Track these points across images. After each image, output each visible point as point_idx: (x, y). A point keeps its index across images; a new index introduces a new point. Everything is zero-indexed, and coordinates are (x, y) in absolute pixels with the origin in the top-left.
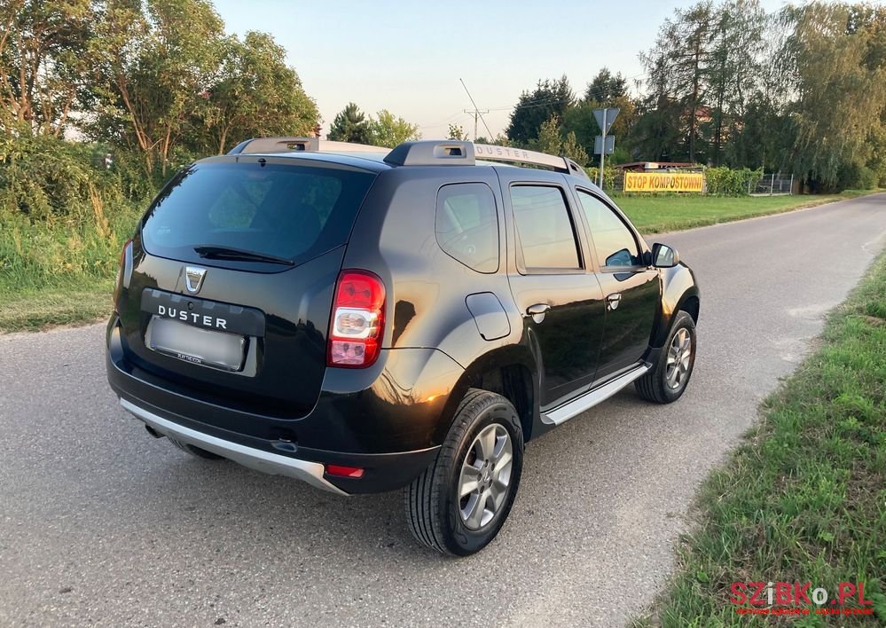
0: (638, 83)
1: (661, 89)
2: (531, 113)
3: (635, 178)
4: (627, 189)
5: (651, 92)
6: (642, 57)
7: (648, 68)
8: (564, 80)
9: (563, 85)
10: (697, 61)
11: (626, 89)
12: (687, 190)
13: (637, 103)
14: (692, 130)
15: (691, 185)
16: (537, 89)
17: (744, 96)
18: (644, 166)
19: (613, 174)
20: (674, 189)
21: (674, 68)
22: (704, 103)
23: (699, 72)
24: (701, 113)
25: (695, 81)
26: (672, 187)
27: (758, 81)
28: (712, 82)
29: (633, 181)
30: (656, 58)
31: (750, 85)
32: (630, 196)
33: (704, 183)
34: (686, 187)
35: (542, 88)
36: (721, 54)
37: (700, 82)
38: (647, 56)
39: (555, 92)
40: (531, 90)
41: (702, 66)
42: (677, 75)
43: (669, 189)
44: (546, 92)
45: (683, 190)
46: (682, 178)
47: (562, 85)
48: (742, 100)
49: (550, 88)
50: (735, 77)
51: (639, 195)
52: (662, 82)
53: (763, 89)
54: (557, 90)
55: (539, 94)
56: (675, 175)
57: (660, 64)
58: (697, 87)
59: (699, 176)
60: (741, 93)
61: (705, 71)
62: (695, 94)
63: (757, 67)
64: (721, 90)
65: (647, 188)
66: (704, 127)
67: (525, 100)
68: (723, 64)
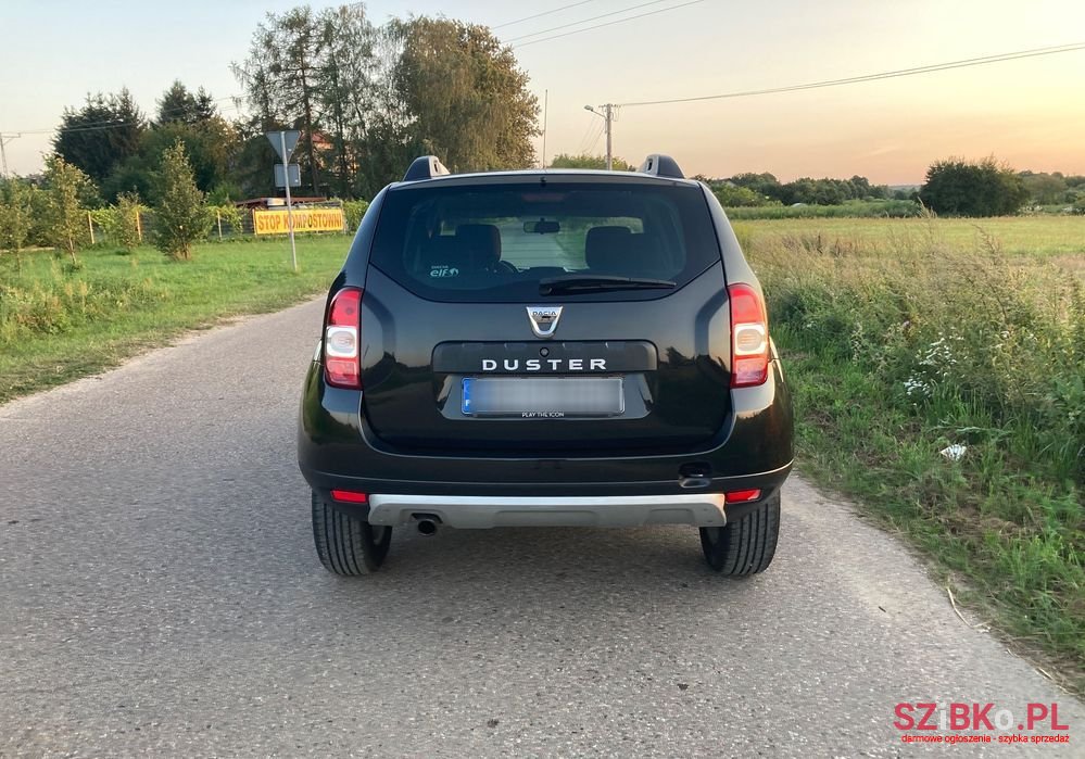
0: (237, 101)
1: (266, 110)
2: (84, 138)
3: (266, 217)
4: (259, 232)
5: (255, 112)
6: (236, 69)
7: (245, 84)
8: (126, 95)
9: (126, 102)
10: (303, 77)
11: (214, 108)
12: (328, 229)
13: (238, 126)
14: (312, 159)
15: (331, 222)
16: (87, 105)
17: (364, 119)
18: (266, 202)
19: (240, 213)
20: (313, 229)
21: (278, 85)
22: (321, 127)
23: (309, 91)
24: (318, 139)
25: (305, 100)
26: (310, 226)
27: (378, 103)
28: (327, 101)
29: (264, 221)
30: (253, 71)
31: (370, 107)
32: (264, 240)
33: (344, 220)
34: (325, 226)
35: (95, 105)
36: (331, 70)
37: (311, 102)
38: (242, 67)
39: (114, 110)
40: (79, 107)
41: (311, 83)
42: (282, 93)
43: (308, 229)
44: (101, 111)
45: (323, 229)
46: (320, 216)
47: (123, 101)
48: (362, 124)
49: (105, 104)
50: (351, 96)
51: (274, 238)
52: (265, 100)
53: (383, 112)
54: (118, 108)
55: (91, 113)
56: (311, 212)
57: (260, 78)
58: (308, 108)
59: (337, 212)
60: (360, 117)
61: (316, 90)
62: (308, 116)
63: (374, 87)
64: (339, 112)
65: (282, 229)
66: (324, 155)
67: (71, 121)
68: (335, 81)
